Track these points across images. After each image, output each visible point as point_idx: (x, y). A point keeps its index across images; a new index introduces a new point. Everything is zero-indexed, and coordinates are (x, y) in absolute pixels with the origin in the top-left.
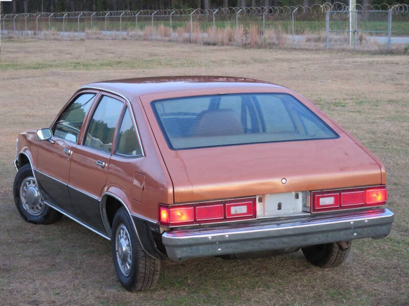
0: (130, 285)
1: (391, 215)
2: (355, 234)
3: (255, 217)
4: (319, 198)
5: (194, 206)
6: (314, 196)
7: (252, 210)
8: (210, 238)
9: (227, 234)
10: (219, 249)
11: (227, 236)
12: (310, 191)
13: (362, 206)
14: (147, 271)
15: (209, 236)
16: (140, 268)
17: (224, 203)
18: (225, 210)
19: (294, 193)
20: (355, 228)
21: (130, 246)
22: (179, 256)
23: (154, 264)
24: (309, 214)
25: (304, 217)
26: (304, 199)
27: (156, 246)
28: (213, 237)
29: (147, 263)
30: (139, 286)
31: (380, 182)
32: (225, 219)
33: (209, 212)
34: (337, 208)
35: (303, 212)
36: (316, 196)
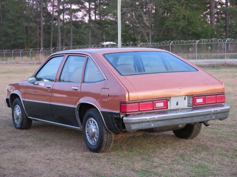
0: (98, 149)
1: (229, 108)
2: (214, 117)
3: (167, 109)
4: (196, 99)
5: (139, 103)
6: (194, 98)
7: (166, 105)
8: (148, 119)
9: (156, 117)
10: (152, 125)
11: (156, 118)
12: (192, 95)
13: (215, 103)
14: (108, 141)
15: (148, 118)
16: (104, 139)
17: (153, 101)
18: (154, 105)
19: (184, 96)
20: (213, 114)
21: (97, 129)
22: (133, 129)
23: (111, 137)
24: (192, 107)
25: (189, 109)
26: (189, 100)
27: (116, 126)
28: (150, 118)
29: (108, 136)
30: (103, 149)
31: (222, 92)
32: (154, 109)
33: (146, 106)
34: (204, 104)
35: (188, 106)
36: (195, 98)
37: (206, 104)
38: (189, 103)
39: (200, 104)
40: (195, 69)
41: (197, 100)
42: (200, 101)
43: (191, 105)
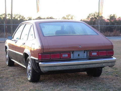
1: (115, 59)
3: (70, 58)
5: (50, 54)
8: (55, 64)
10: (58, 68)
12: (89, 50)
17: (60, 53)
18: (61, 55)
25: (87, 59)
26: (87, 53)
32: (60, 58)
34: (97, 56)
35: (87, 57)
36: (91, 52)
37: (99, 56)
38: (87, 55)
39: (94, 56)
40: (96, 33)
41: (92, 53)
42: (94, 54)
43: (88, 57)
